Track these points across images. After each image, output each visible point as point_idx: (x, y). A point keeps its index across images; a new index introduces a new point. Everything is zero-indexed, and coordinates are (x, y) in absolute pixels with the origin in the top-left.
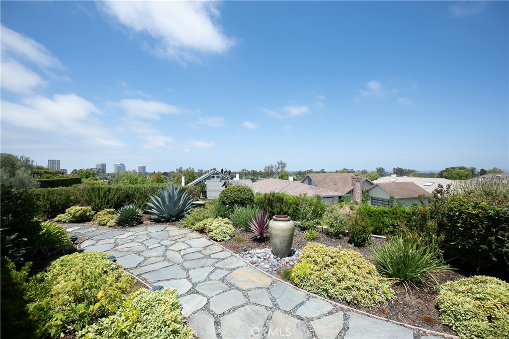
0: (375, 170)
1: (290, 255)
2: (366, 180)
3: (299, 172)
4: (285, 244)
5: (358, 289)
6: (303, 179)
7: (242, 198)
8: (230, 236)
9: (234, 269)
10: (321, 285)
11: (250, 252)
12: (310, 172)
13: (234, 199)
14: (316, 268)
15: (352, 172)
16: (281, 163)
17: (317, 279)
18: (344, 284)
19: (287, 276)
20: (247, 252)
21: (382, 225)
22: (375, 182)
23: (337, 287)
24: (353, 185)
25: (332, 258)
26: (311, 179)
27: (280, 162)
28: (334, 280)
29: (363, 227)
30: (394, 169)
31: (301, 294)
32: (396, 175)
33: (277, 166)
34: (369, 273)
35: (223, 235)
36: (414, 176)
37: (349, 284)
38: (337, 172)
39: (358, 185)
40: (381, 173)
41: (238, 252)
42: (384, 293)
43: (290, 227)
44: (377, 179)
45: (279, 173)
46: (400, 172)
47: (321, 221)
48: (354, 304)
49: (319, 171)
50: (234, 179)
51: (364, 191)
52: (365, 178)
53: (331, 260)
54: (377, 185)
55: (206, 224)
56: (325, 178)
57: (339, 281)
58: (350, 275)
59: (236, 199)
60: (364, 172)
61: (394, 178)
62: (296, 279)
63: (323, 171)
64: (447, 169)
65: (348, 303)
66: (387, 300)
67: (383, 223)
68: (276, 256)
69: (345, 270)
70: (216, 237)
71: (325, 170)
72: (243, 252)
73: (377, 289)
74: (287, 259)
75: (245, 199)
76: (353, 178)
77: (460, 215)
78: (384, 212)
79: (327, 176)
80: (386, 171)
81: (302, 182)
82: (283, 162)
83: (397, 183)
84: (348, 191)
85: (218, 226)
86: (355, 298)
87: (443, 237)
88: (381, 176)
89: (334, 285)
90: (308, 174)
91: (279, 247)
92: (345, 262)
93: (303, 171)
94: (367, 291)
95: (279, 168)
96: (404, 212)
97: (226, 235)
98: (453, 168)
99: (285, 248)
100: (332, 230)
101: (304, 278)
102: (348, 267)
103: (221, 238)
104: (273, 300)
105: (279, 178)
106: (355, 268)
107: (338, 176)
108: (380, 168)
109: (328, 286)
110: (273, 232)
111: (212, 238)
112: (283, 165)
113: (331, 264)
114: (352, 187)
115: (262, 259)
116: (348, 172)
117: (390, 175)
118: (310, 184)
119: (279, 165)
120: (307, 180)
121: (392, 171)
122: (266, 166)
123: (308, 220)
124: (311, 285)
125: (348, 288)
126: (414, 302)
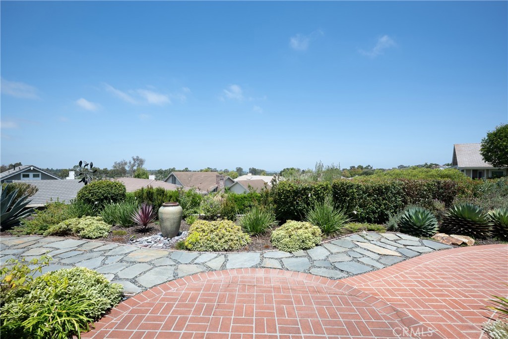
0: (235, 170)
1: (178, 235)
2: (229, 178)
3: (159, 171)
4: (175, 226)
5: (232, 240)
6: (166, 178)
7: (114, 193)
8: (107, 232)
9: (129, 253)
10: (208, 244)
11: (138, 240)
12: (173, 170)
13: (103, 195)
14: (204, 234)
15: (215, 171)
16: (138, 160)
17: (206, 241)
18: (223, 240)
19: (181, 246)
20: (134, 241)
21: (243, 207)
22: (235, 180)
23: (219, 243)
24: (218, 183)
25: (214, 226)
26: (175, 178)
27: (135, 157)
28: (217, 238)
29: (232, 207)
30: (250, 169)
31: (194, 254)
32: (251, 174)
33: (132, 162)
34: (238, 230)
35: (100, 231)
36: (264, 175)
37: (227, 238)
38: (201, 171)
39: (222, 183)
40: (240, 172)
41: (124, 242)
42: (246, 240)
43: (179, 210)
44: (236, 178)
45: (134, 171)
46: (254, 172)
47: (198, 211)
48: (230, 250)
49: (182, 170)
50: (67, 178)
51: (226, 189)
52: (227, 177)
53: (214, 227)
54: (237, 183)
55: (70, 224)
56: (191, 177)
57: (220, 239)
58: (227, 233)
59: (106, 195)
60: (226, 171)
61: (250, 177)
62: (190, 245)
63: (186, 170)
64: (284, 169)
65: (226, 250)
66: (248, 243)
67: (244, 205)
68: (166, 238)
69: (223, 231)
70: (91, 235)
71: (189, 169)
72: (131, 242)
73: (242, 238)
74: (176, 238)
75: (117, 195)
76: (217, 176)
77: (283, 192)
78: (245, 197)
79: (193, 175)
80: (243, 170)
81: (165, 181)
82: (140, 158)
83: (252, 181)
84: (213, 189)
85: (91, 224)
86: (230, 246)
87: (275, 206)
88: (240, 176)
89: (217, 242)
90: (172, 173)
91: (169, 229)
92: (224, 226)
93: (164, 169)
94: (237, 240)
95: (134, 165)
96: (257, 196)
97: (104, 231)
98: (288, 169)
99: (175, 229)
100: (208, 214)
101: (195, 243)
102: (226, 229)
103: (98, 234)
104: (175, 261)
105: (135, 177)
106: (230, 229)
107: (204, 174)
108: (240, 168)
109: (213, 244)
110: (165, 216)
111: (84, 237)
112: (141, 162)
113: (215, 229)
114: (217, 185)
115: (153, 243)
116: (212, 171)
117: (246, 174)
118: (175, 183)
119: (135, 162)
120: (171, 179)
121: (248, 171)
122: (115, 163)
123: (187, 209)
124: (201, 246)
125: (226, 242)
126: (261, 242)
